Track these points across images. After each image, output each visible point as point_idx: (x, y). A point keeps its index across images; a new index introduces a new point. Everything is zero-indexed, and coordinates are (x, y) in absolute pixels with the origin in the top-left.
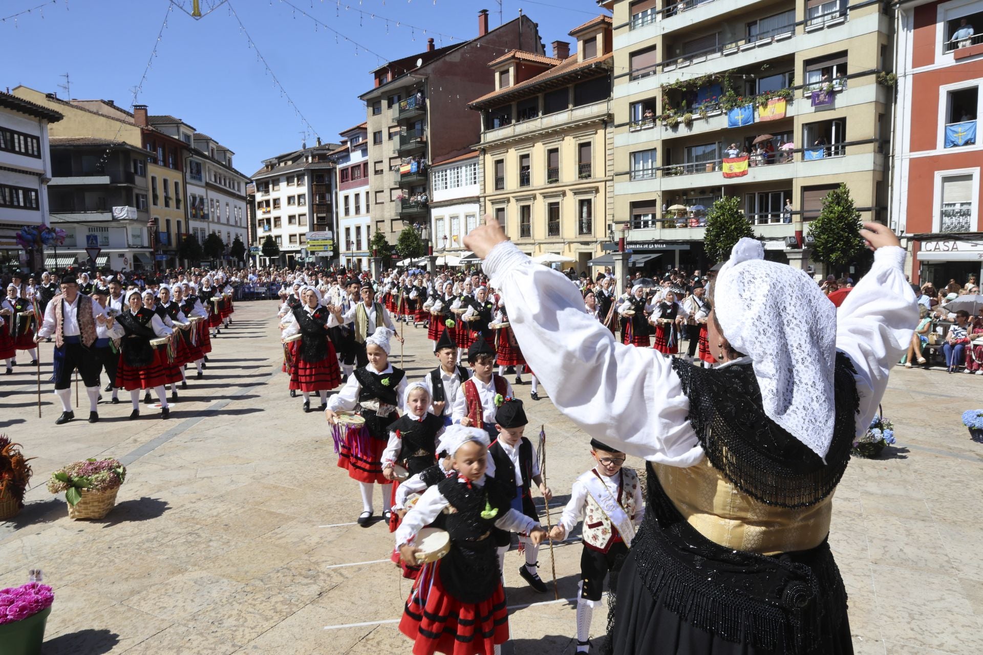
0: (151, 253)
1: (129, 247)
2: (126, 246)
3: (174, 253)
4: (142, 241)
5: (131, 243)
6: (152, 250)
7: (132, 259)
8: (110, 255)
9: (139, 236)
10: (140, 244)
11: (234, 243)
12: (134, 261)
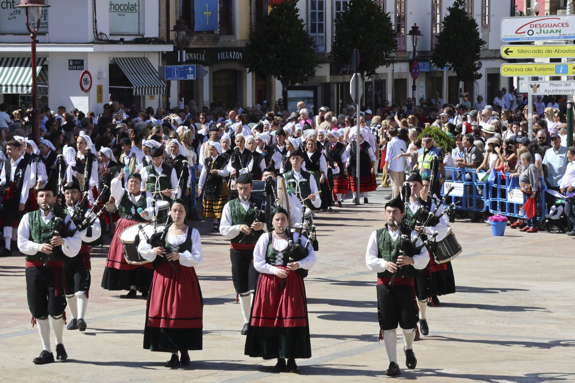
0: (168, 58)
1: (99, 39)
2: (91, 37)
3: (239, 55)
4: (140, 23)
5: (104, 28)
6: (170, 48)
7: (106, 75)
8: (50, 61)
9: (131, 8)
10: (134, 30)
11: (447, 21)
12: (112, 81)
